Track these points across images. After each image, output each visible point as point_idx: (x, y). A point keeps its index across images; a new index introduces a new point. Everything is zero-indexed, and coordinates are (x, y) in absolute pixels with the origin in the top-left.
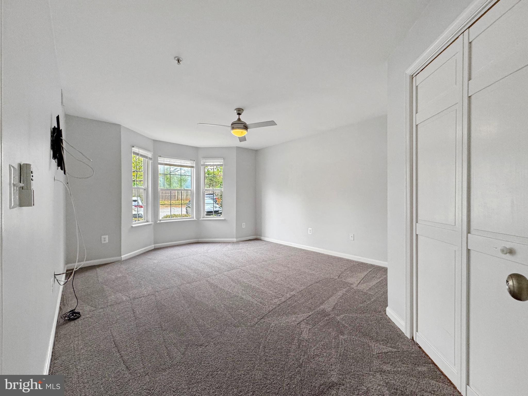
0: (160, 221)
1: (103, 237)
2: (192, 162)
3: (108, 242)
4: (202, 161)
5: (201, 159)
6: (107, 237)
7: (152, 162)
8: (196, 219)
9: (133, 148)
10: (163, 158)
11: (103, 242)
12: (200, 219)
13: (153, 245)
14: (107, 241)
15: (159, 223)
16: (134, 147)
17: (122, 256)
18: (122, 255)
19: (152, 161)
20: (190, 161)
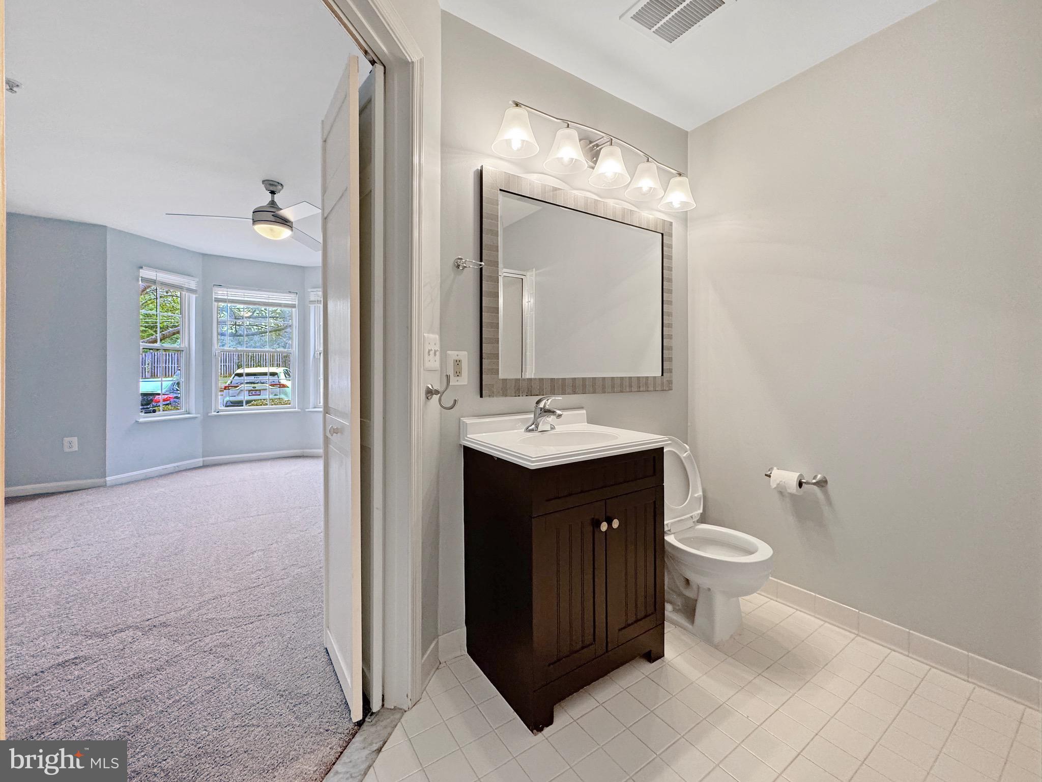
0: (218, 412)
1: (66, 439)
2: (293, 296)
3: (77, 449)
4: (312, 293)
5: (309, 290)
6: (75, 440)
7: (196, 298)
8: (298, 409)
9: (141, 270)
10: (226, 289)
11: (67, 450)
12: (307, 410)
13: (201, 459)
14: (75, 448)
15: (216, 416)
16: (142, 268)
17: (108, 479)
18: (109, 476)
19: (197, 295)
20: (288, 295)
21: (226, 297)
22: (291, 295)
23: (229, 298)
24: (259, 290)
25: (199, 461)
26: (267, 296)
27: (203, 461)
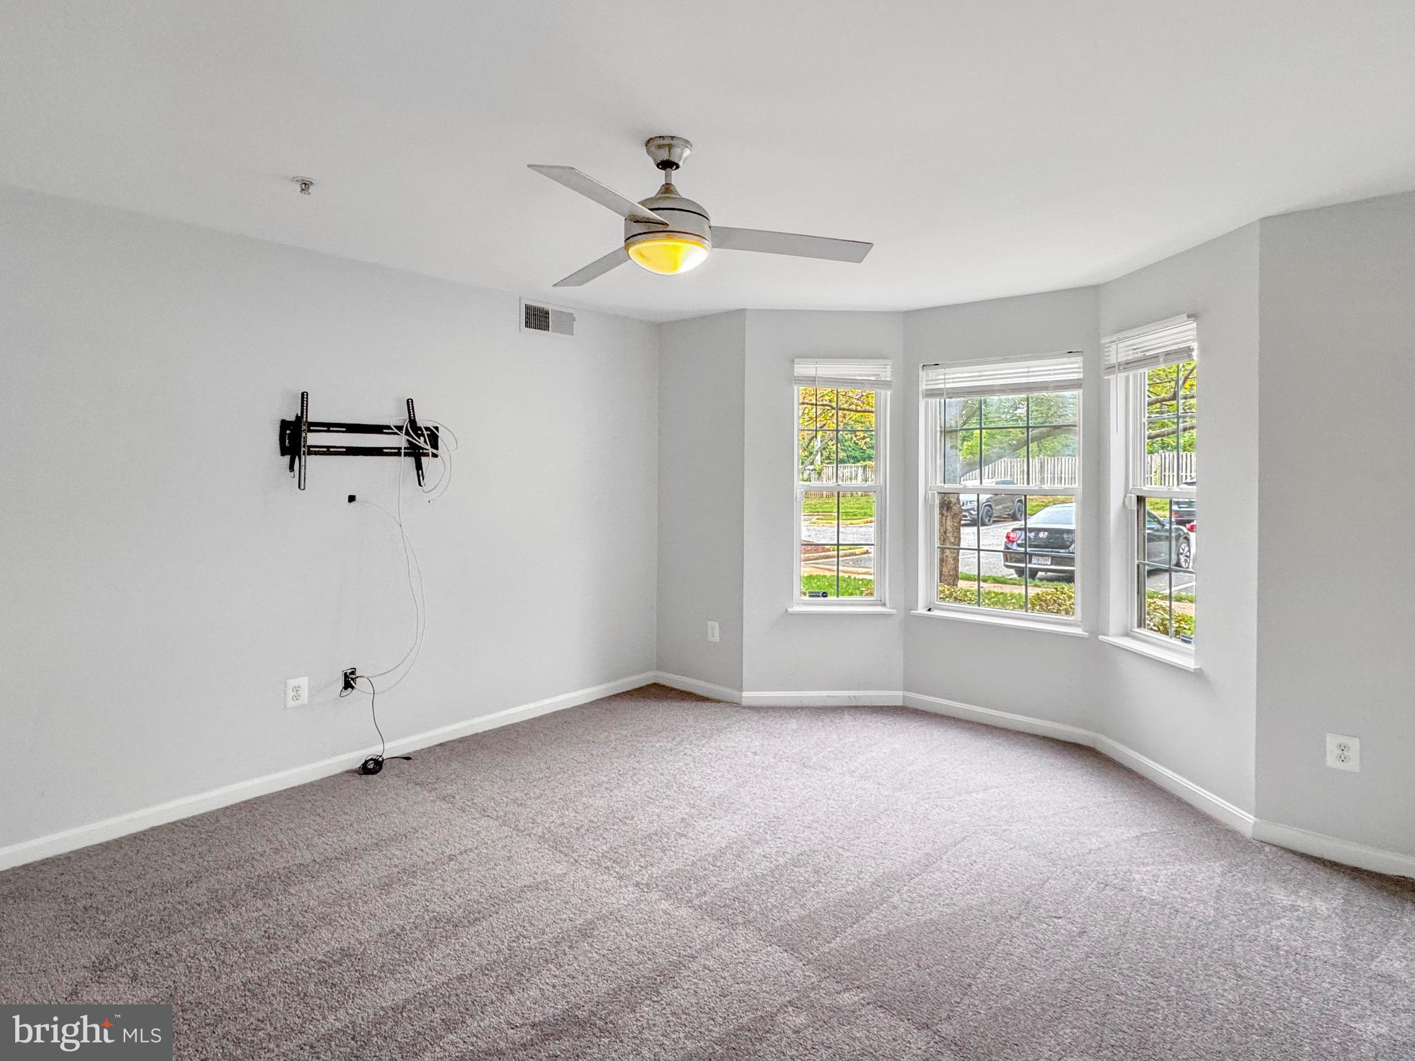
0: (929, 610)
6: (717, 626)
7: (892, 395)
8: (1083, 631)
9: (795, 365)
11: (710, 638)
12: (1101, 638)
14: (717, 638)
15: (923, 617)
17: (745, 694)
18: (747, 689)
19: (894, 391)
20: (1065, 360)
21: (942, 386)
22: (1073, 359)
23: (948, 386)
24: (1005, 360)
25: (895, 696)
26: (1026, 370)
27: (904, 697)
